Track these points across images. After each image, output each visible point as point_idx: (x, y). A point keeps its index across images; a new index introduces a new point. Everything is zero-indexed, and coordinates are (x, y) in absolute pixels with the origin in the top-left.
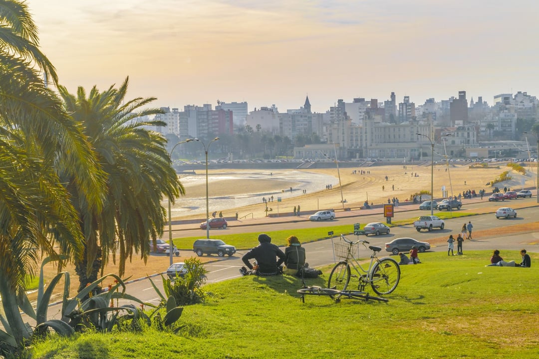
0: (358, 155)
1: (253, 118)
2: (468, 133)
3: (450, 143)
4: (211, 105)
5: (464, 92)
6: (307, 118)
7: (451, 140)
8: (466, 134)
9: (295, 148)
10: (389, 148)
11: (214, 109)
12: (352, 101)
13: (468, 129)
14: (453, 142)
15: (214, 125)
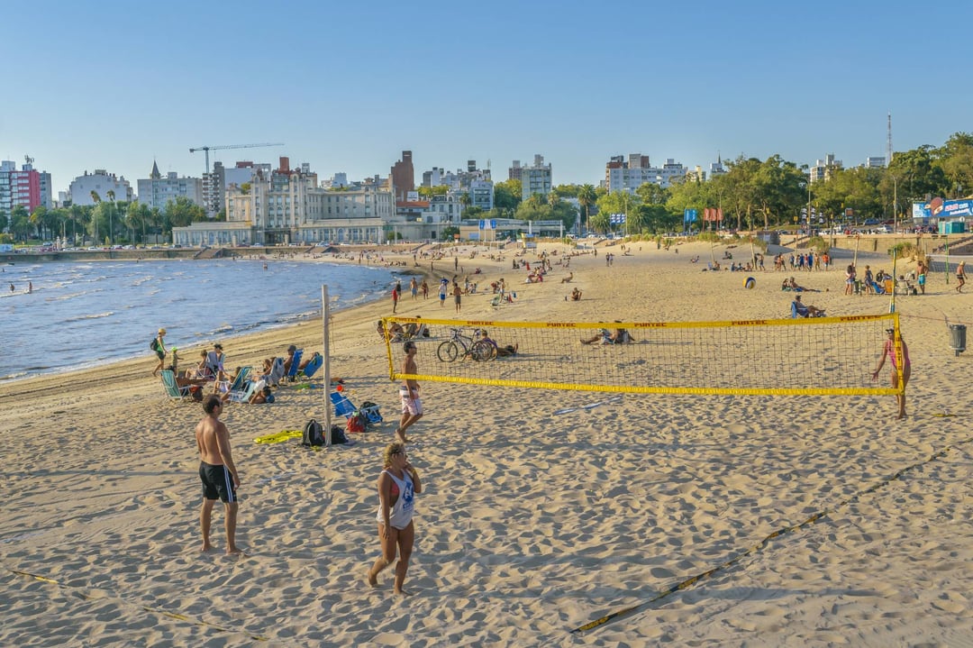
0: (286, 236)
1: (82, 187)
2: (451, 206)
3: (426, 220)
4: (14, 163)
5: (410, 153)
6: (178, 185)
7: (426, 216)
8: (446, 208)
9: (174, 229)
10: (336, 228)
11: (19, 168)
12: (233, 166)
13: (451, 199)
14: (430, 219)
15: (21, 195)
